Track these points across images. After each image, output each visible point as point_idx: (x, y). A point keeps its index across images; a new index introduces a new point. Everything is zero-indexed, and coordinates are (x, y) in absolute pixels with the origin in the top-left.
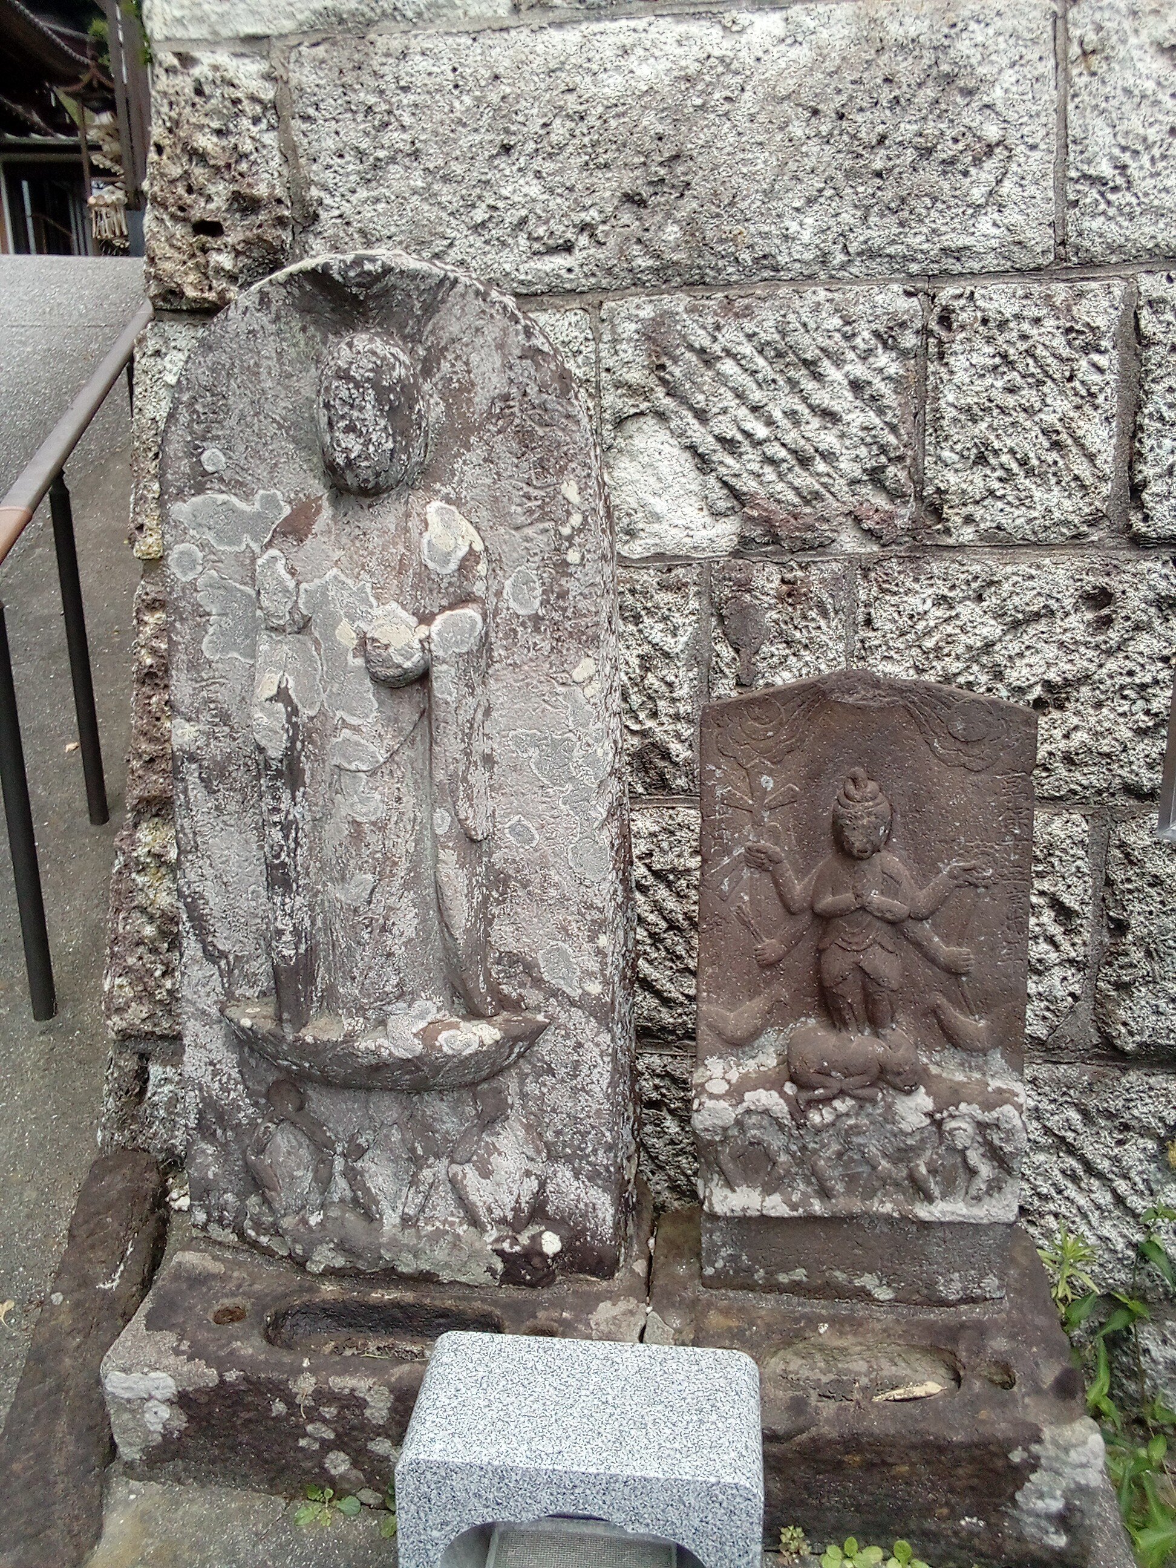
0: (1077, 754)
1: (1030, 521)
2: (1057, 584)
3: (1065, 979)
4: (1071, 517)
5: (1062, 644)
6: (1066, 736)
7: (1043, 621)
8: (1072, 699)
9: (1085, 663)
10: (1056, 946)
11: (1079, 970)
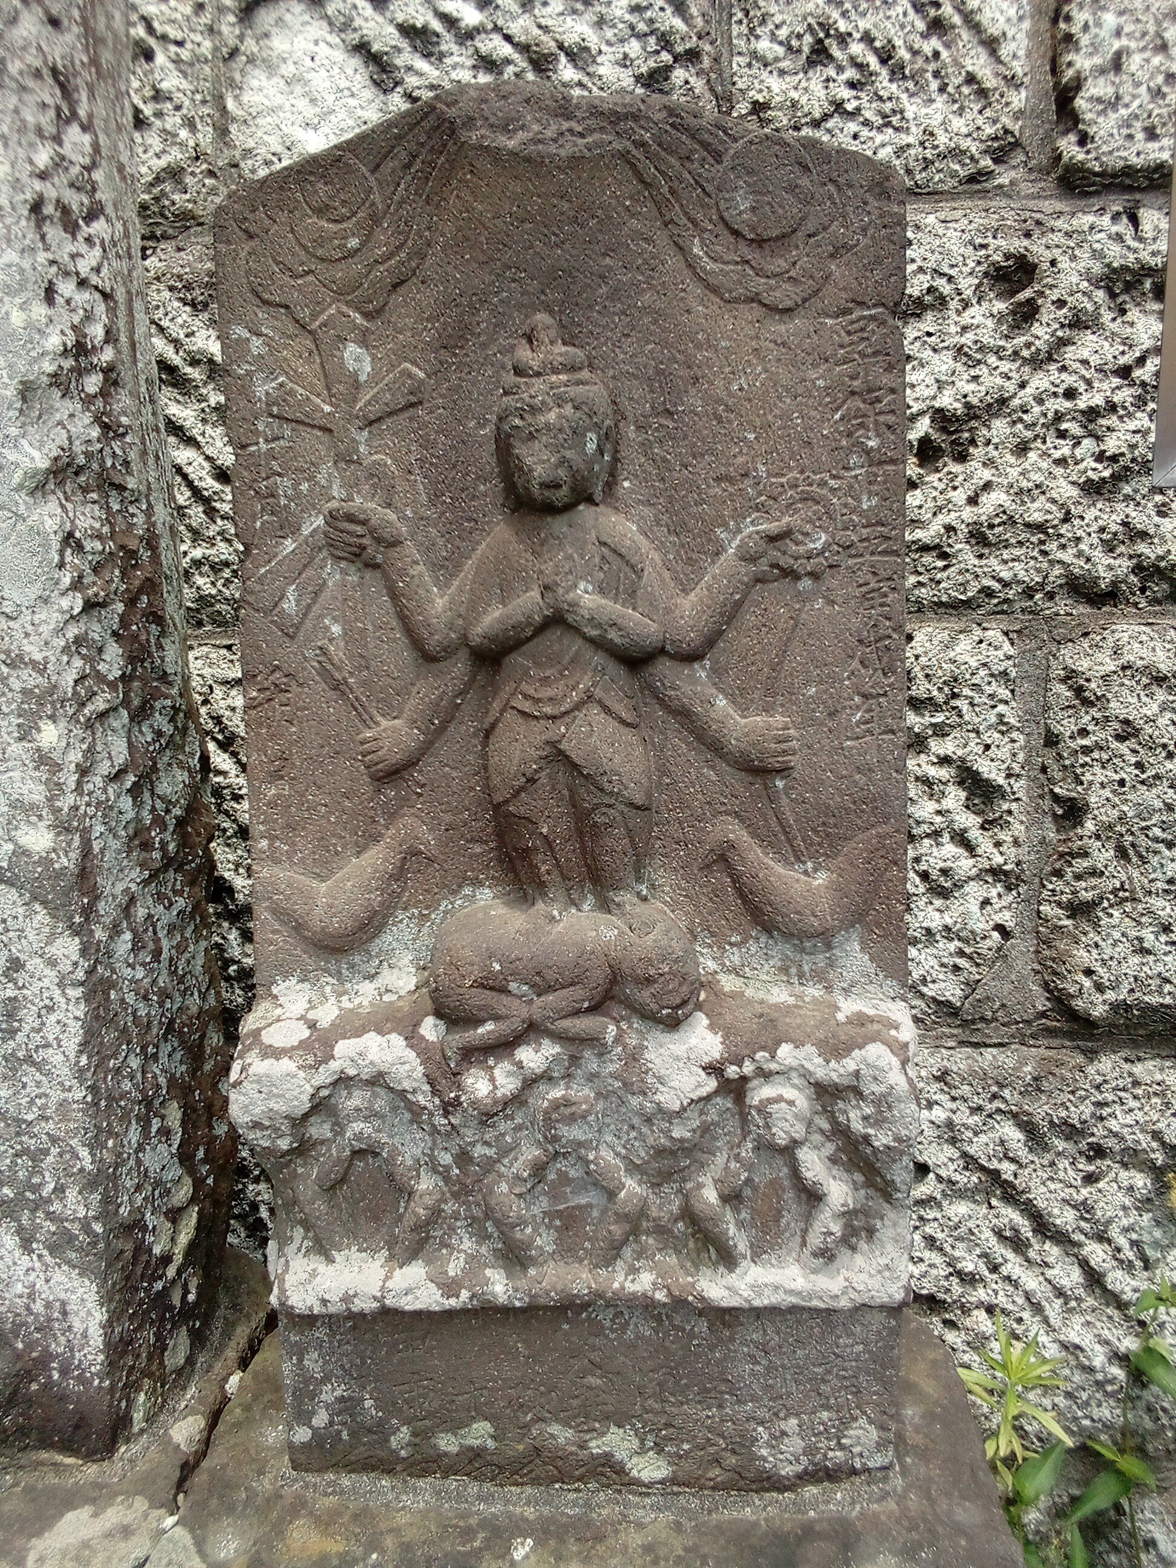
0: (991, 526)
1: (900, 151)
2: (949, 253)
3: (986, 902)
4: (966, 143)
5: (960, 351)
6: (973, 501)
7: (929, 316)
8: (980, 441)
9: (999, 381)
10: (970, 848)
11: (1009, 889)
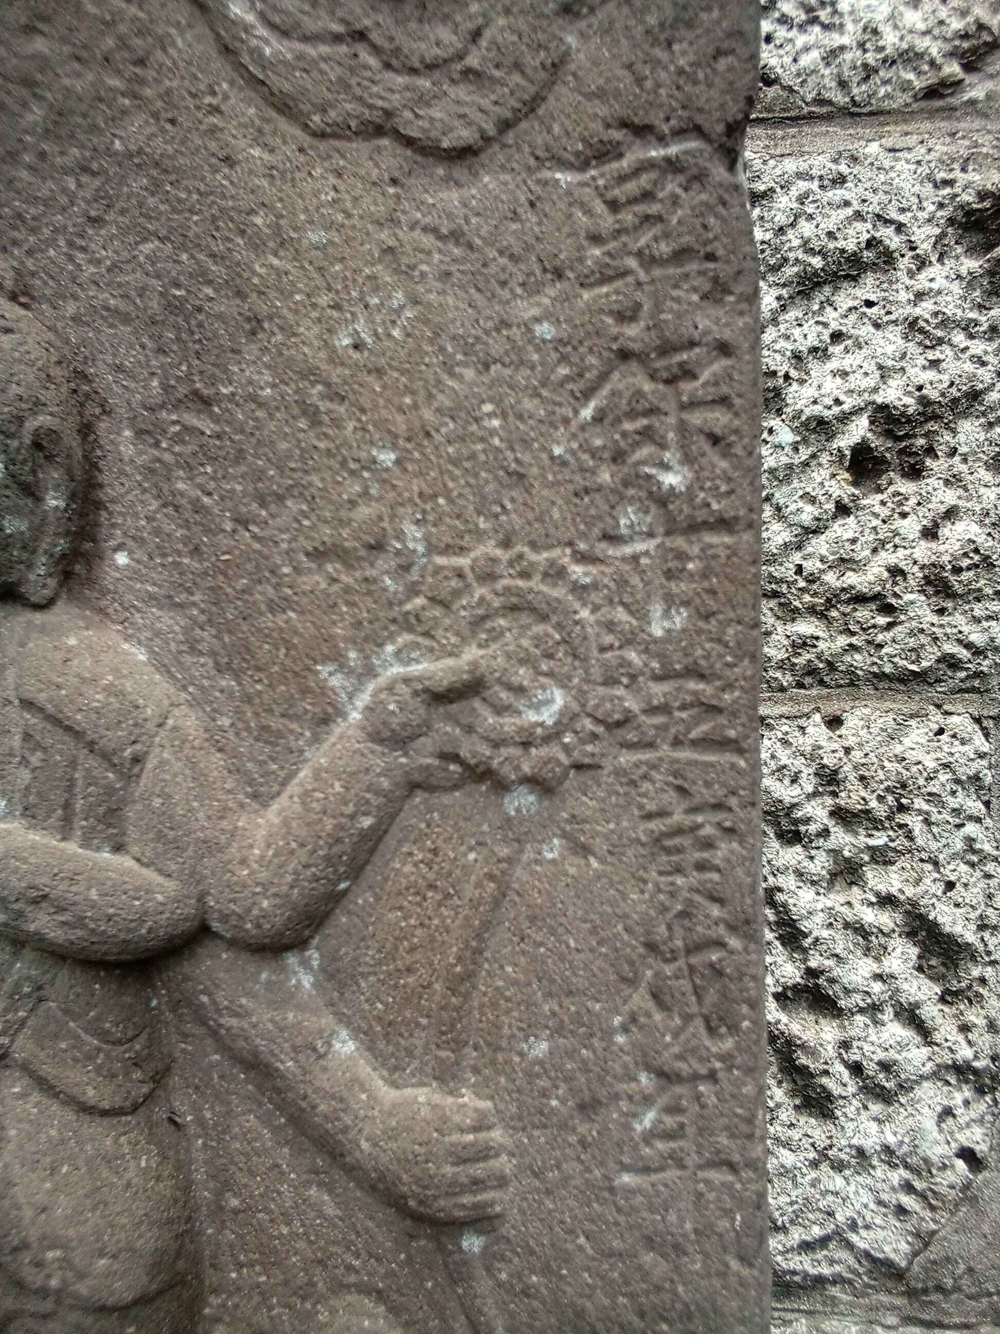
0: (957, 570)
1: (831, 55)
2: (898, 192)
3: (948, 1112)
5: (913, 325)
6: (930, 533)
7: (869, 279)
8: (941, 450)
9: (969, 367)
10: (924, 1031)
11: (981, 1091)
